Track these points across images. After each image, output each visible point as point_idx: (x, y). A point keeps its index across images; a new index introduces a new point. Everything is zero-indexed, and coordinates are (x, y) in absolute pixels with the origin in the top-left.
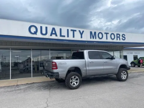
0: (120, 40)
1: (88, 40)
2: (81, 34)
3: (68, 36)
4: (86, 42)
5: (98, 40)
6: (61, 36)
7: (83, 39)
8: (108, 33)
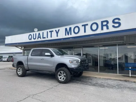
0: (108, 28)
1: (63, 38)
2: (57, 33)
3: (47, 37)
4: (62, 40)
5: (73, 35)
6: (43, 38)
7: (59, 37)
8: (87, 25)
